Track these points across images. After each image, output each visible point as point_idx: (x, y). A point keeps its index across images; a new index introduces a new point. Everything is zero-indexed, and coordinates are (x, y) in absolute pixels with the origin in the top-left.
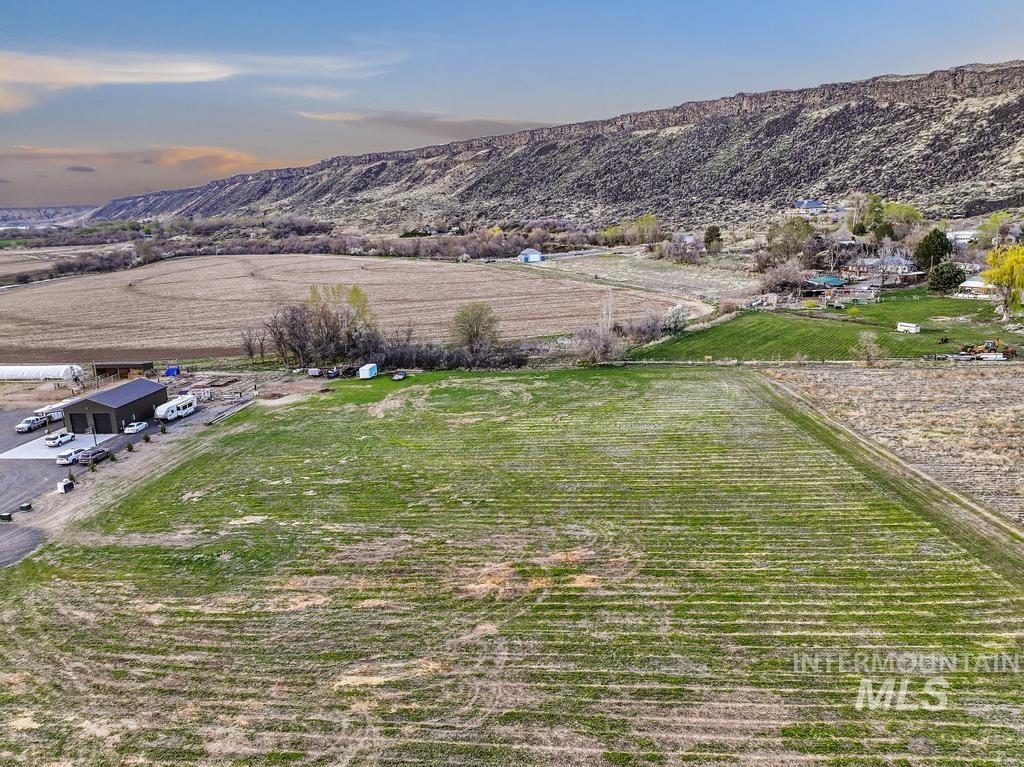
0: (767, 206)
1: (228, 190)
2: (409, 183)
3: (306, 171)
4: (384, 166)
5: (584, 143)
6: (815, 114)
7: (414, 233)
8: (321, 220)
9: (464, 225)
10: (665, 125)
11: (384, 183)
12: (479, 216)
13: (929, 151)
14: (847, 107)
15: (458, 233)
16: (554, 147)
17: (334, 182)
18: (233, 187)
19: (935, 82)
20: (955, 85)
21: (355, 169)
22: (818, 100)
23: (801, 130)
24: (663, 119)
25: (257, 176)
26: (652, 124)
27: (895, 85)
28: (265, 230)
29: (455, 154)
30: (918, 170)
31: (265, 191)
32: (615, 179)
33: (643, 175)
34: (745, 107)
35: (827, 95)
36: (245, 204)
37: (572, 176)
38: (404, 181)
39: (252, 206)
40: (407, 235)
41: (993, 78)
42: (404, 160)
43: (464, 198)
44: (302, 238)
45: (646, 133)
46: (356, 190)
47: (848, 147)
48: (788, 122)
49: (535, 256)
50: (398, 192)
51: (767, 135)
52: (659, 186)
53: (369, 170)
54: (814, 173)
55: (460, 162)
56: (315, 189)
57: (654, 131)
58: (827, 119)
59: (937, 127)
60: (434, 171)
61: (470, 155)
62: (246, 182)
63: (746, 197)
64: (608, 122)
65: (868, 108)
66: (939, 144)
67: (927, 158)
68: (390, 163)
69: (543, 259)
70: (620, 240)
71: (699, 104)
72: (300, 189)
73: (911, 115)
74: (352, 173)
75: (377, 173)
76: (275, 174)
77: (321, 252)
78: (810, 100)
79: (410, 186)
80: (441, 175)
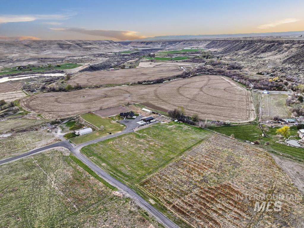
1: (236, 44)
2: (277, 52)
3: (256, 42)
11: (271, 51)
21: (266, 45)
25: (244, 41)
31: (243, 47)
38: (276, 51)
42: (280, 43)
43: (284, 62)
46: (263, 52)
50: (272, 55)
53: (269, 46)
55: (294, 47)
56: (255, 49)
60: (285, 49)
62: (241, 43)
68: (276, 44)
72: (252, 48)
74: (264, 46)
75: (271, 47)
76: (248, 42)
79: (277, 53)
80: (286, 51)
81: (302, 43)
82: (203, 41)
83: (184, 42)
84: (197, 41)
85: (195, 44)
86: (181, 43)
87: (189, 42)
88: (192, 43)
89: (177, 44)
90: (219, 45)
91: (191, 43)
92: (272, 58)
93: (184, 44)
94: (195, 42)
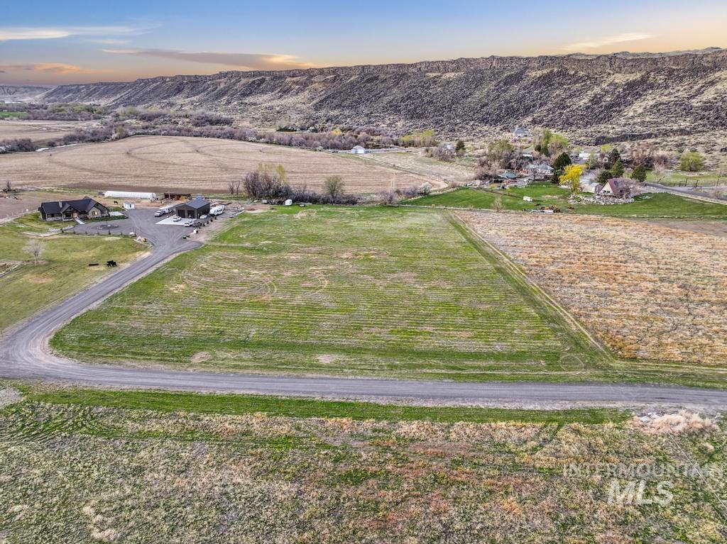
0: (498, 129)
1: (152, 87)
2: (280, 94)
3: (208, 78)
4: (263, 81)
5: (396, 78)
6: (533, 74)
7: (286, 129)
8: (224, 116)
9: (317, 126)
10: (446, 71)
11: (264, 92)
12: (327, 121)
13: (590, 104)
14: (552, 71)
15: (314, 131)
16: (376, 78)
17: (229, 88)
18: (155, 85)
19: (601, 62)
20: (611, 65)
21: (244, 81)
22: (536, 65)
23: (524, 83)
24: (444, 66)
25: (173, 79)
26: (438, 69)
27: (579, 61)
28: (188, 120)
29: (312, 76)
30: (582, 115)
31: (179, 90)
32: (413, 103)
33: (430, 102)
34: (494, 65)
35: (541, 62)
36: (165, 98)
37: (386, 99)
38: (277, 91)
39: (171, 100)
40: (281, 130)
41: (630, 64)
42: (277, 77)
43: (318, 107)
44: (215, 127)
45: (434, 75)
46: (244, 95)
47: (549, 96)
48: (517, 78)
49: (361, 150)
50: (273, 100)
51: (505, 84)
52: (439, 111)
53: (254, 82)
54: (527, 111)
55: (315, 82)
56: (215, 92)
57: (439, 74)
58: (539, 78)
59: (597, 90)
60: (297, 87)
61: (322, 78)
62: (165, 82)
63: (487, 122)
64: (412, 65)
65: (563, 74)
66: (596, 100)
67: (588, 108)
68: (267, 78)
69: (366, 152)
70: (411, 144)
71: (467, 60)
72: (204, 91)
73: (585, 81)
74: (242, 83)
75: (259, 85)
76: (186, 79)
77: (228, 138)
78: (532, 65)
80: (302, 90)
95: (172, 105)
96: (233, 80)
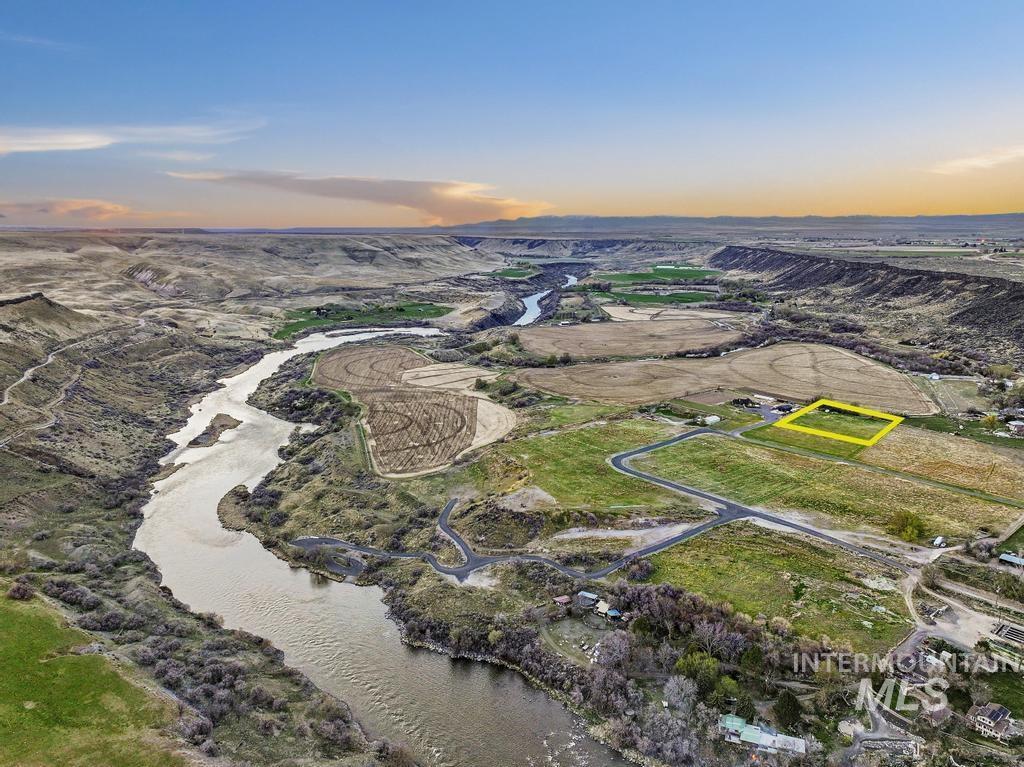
1: (815, 268)
2: (930, 297)
4: (920, 279)
7: (906, 343)
11: (915, 293)
18: (818, 266)
21: (901, 278)
29: (967, 283)
31: (838, 277)
36: (823, 284)
39: (828, 287)
40: (903, 343)
42: (935, 277)
43: (952, 321)
44: (847, 334)
46: (896, 294)
50: (920, 303)
53: (909, 281)
55: (967, 290)
56: (871, 285)
60: (949, 292)
61: (975, 286)
62: (829, 264)
68: (925, 278)
72: (862, 281)
75: (914, 284)
76: (848, 264)
79: (930, 300)
80: (951, 296)
81: (984, 283)
82: (692, 245)
83: (639, 244)
84: (675, 243)
85: (670, 251)
86: (631, 246)
87: (654, 244)
88: (663, 249)
89: (617, 250)
90: (754, 263)
91: (658, 249)
92: (923, 310)
93: (639, 249)
94: (669, 246)
95: (826, 294)
96: (891, 276)
